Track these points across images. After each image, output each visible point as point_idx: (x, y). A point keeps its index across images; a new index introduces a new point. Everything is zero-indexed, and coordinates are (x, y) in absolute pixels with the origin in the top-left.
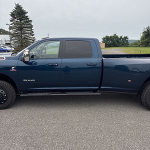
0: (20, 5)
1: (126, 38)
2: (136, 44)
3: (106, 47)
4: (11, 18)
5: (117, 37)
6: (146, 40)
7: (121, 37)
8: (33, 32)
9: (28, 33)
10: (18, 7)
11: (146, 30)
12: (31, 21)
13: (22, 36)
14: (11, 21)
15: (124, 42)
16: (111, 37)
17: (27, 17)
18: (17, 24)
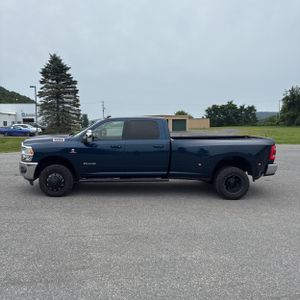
0: (57, 55)
1: (252, 109)
2: (271, 121)
3: (211, 126)
4: (41, 77)
5: (234, 107)
6: (291, 113)
7: (242, 107)
8: (78, 101)
9: (70, 103)
10: (55, 60)
11: (289, 94)
12: (75, 82)
13: (58, 108)
14: (41, 82)
15: (247, 117)
16: (223, 107)
17: (69, 75)
18: (52, 88)
